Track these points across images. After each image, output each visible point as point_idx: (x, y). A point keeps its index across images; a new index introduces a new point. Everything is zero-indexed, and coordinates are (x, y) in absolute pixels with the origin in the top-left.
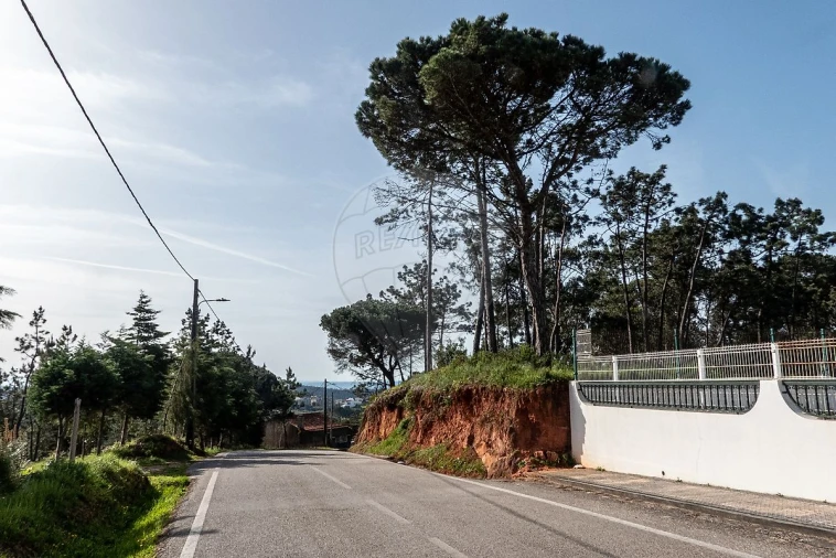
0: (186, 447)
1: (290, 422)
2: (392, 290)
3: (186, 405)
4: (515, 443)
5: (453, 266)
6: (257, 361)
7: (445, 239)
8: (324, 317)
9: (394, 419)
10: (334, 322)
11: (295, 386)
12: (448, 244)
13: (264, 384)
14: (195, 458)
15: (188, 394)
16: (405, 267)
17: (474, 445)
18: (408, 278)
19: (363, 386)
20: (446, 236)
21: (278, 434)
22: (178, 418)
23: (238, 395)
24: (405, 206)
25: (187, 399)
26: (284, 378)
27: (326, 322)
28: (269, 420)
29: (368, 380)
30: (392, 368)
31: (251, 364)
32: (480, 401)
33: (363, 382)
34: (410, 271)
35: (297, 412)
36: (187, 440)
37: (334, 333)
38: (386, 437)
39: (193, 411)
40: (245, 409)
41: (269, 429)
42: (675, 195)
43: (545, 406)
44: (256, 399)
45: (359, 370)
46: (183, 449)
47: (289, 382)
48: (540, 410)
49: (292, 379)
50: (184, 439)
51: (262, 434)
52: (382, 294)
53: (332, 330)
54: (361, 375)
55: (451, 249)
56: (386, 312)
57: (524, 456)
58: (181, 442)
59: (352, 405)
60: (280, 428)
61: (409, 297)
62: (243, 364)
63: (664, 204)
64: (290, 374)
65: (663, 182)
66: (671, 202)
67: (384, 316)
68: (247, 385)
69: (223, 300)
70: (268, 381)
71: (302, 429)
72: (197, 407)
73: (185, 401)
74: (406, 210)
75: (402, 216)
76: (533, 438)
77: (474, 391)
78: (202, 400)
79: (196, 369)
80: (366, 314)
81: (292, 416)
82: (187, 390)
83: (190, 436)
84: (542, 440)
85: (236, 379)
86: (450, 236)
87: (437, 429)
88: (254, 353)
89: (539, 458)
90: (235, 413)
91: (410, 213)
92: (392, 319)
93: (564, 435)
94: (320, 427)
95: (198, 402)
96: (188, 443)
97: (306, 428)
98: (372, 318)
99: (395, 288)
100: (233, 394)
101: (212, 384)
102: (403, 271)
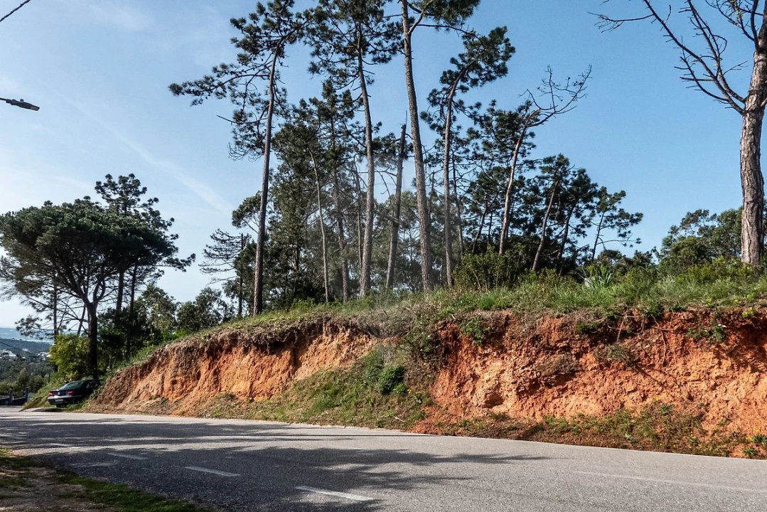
67: (113, 228)
75: (216, 90)
80: (87, 220)
92: (124, 233)
98: (98, 228)
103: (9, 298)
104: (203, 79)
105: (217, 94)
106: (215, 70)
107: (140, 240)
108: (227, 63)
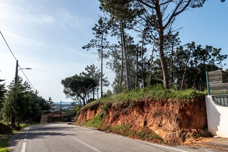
0: (11, 127)
1: (49, 114)
2: (83, 73)
3: (12, 110)
4: (180, 126)
5: (108, 63)
6: (39, 95)
7: (105, 54)
8: (63, 80)
9: (93, 114)
10: (66, 82)
11: (52, 103)
12: (106, 56)
13: (41, 102)
14: (15, 132)
15: (13, 105)
16: (88, 66)
17: (148, 125)
18: (88, 70)
19: (74, 103)
20: (106, 53)
21: (45, 118)
22: (8, 115)
23: (32, 106)
24: (93, 43)
25: (12, 107)
26: (48, 100)
27: (63, 82)
28: (42, 114)
29: (76, 101)
30: (84, 97)
31: (37, 96)
32: (149, 106)
33: (74, 101)
34: (89, 68)
35: (52, 111)
36: (12, 123)
37: (66, 86)
38: (89, 120)
39: (15, 112)
40: (35, 111)
41: (42, 117)
42: (180, 42)
43: (195, 108)
44: (39, 107)
45: (73, 97)
46: (9, 128)
47: (50, 102)
48: (193, 109)
49: (51, 101)
50: (10, 123)
51: (40, 118)
52: (80, 74)
53: (65, 85)
54: (74, 99)
55: (107, 58)
56: (83, 79)
57: (187, 132)
58: (9, 125)
59: (66, 109)
60: (46, 116)
61: (89, 75)
62: (34, 96)
63: (176, 45)
64: (50, 99)
65: (177, 37)
66: (178, 44)
67: (82, 80)
68: (36, 102)
69: (29, 69)
70: (43, 101)
71: (53, 116)
72: (16, 110)
73: (12, 108)
74: (93, 44)
75: (92, 46)
76: (189, 123)
77: (146, 102)
78: (18, 107)
79: (16, 95)
80: (77, 79)
81: (50, 112)
82: (12, 104)
83: (13, 122)
84: (193, 124)
85: (32, 100)
86: (108, 53)
87: (121, 118)
88: (38, 92)
89: (195, 132)
90: (31, 112)
91: (94, 45)
92: (85, 81)
93: (203, 121)
94: (59, 115)
95: (17, 108)
96: (12, 125)
97: (55, 116)
98: (79, 81)
99: (84, 73)
100: (31, 106)
101: (23, 101)
102: (87, 67)
103: (68, 98)
104: (88, 44)
105: (92, 47)
106: (91, 41)
107: (89, 82)
108: (93, 39)
